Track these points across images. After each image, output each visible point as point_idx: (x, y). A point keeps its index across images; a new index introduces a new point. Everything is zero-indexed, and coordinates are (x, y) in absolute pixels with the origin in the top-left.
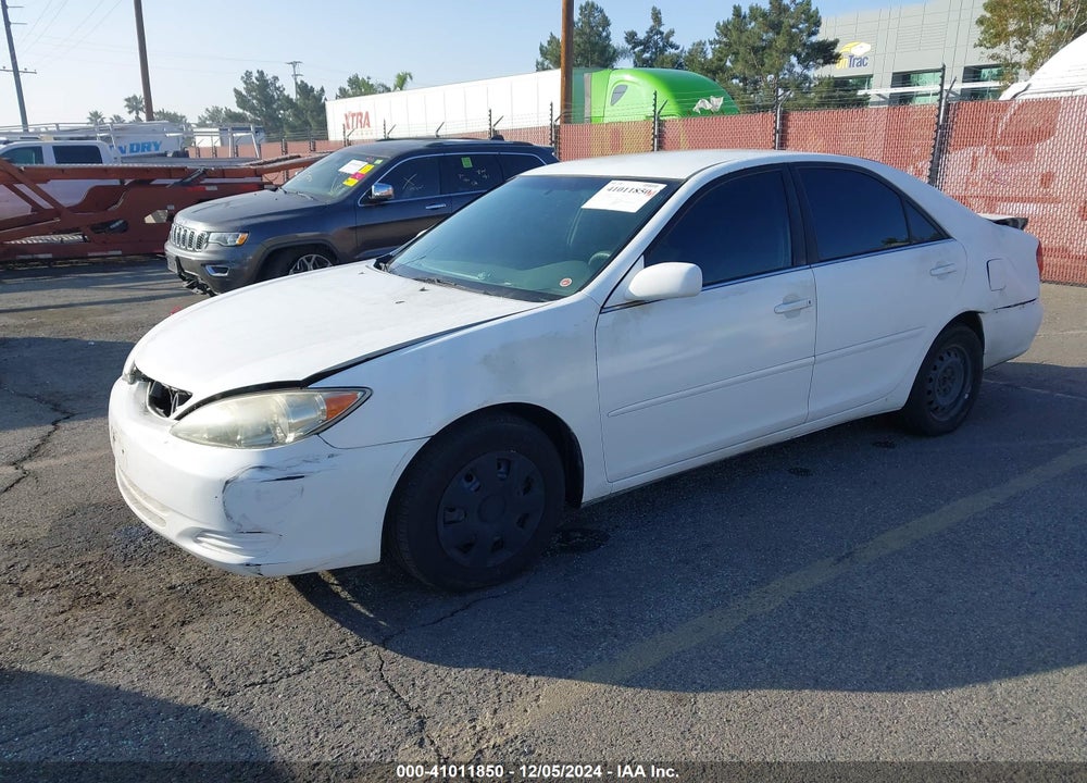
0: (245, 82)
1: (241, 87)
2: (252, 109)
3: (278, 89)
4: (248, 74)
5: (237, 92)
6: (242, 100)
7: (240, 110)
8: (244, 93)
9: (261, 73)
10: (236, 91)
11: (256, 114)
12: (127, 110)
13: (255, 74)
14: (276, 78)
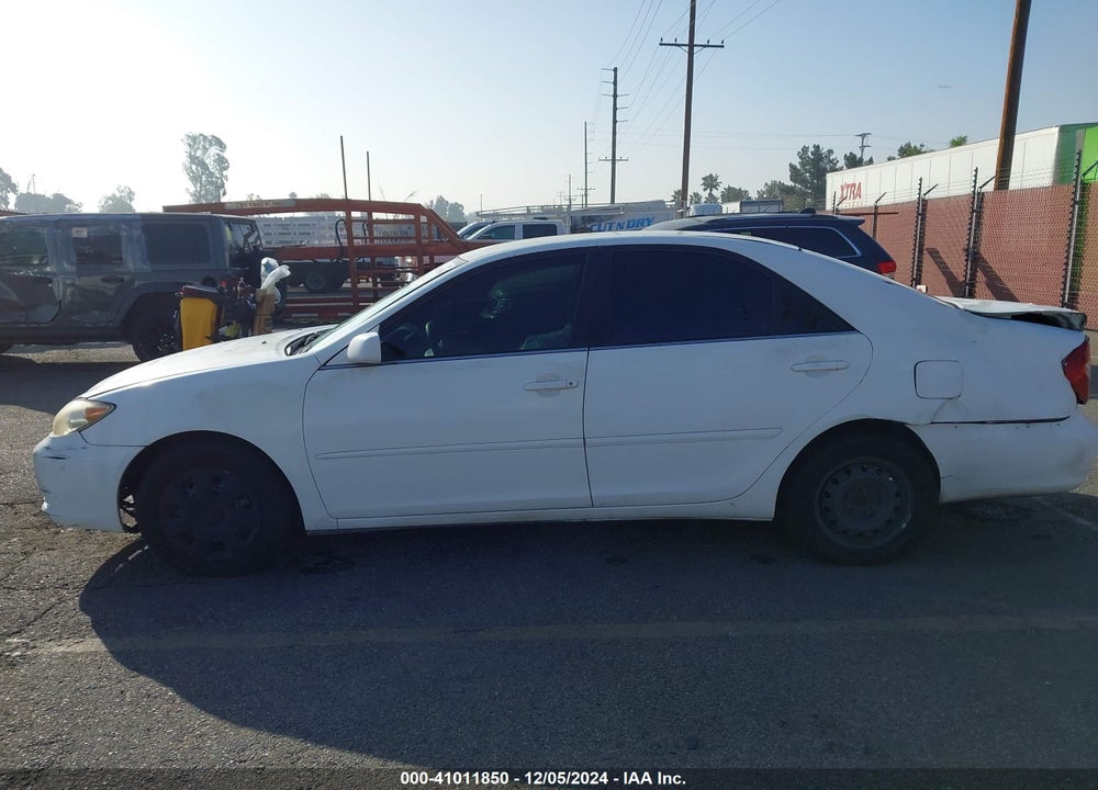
0: (801, 157)
1: (797, 162)
2: (803, 181)
3: (831, 162)
4: (805, 149)
5: (792, 167)
6: (795, 173)
7: (791, 184)
8: (799, 167)
9: (817, 148)
10: (791, 165)
11: (806, 187)
12: (703, 187)
13: (811, 149)
14: (830, 152)
